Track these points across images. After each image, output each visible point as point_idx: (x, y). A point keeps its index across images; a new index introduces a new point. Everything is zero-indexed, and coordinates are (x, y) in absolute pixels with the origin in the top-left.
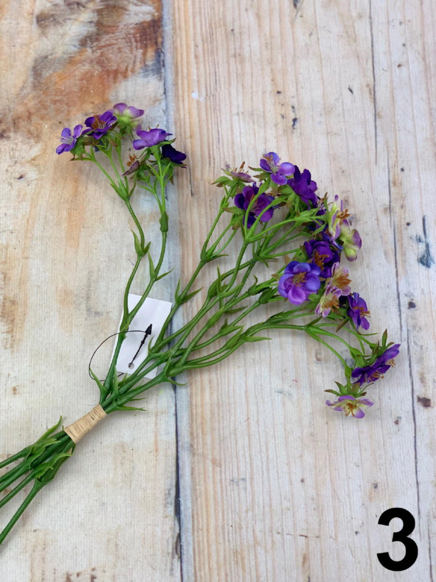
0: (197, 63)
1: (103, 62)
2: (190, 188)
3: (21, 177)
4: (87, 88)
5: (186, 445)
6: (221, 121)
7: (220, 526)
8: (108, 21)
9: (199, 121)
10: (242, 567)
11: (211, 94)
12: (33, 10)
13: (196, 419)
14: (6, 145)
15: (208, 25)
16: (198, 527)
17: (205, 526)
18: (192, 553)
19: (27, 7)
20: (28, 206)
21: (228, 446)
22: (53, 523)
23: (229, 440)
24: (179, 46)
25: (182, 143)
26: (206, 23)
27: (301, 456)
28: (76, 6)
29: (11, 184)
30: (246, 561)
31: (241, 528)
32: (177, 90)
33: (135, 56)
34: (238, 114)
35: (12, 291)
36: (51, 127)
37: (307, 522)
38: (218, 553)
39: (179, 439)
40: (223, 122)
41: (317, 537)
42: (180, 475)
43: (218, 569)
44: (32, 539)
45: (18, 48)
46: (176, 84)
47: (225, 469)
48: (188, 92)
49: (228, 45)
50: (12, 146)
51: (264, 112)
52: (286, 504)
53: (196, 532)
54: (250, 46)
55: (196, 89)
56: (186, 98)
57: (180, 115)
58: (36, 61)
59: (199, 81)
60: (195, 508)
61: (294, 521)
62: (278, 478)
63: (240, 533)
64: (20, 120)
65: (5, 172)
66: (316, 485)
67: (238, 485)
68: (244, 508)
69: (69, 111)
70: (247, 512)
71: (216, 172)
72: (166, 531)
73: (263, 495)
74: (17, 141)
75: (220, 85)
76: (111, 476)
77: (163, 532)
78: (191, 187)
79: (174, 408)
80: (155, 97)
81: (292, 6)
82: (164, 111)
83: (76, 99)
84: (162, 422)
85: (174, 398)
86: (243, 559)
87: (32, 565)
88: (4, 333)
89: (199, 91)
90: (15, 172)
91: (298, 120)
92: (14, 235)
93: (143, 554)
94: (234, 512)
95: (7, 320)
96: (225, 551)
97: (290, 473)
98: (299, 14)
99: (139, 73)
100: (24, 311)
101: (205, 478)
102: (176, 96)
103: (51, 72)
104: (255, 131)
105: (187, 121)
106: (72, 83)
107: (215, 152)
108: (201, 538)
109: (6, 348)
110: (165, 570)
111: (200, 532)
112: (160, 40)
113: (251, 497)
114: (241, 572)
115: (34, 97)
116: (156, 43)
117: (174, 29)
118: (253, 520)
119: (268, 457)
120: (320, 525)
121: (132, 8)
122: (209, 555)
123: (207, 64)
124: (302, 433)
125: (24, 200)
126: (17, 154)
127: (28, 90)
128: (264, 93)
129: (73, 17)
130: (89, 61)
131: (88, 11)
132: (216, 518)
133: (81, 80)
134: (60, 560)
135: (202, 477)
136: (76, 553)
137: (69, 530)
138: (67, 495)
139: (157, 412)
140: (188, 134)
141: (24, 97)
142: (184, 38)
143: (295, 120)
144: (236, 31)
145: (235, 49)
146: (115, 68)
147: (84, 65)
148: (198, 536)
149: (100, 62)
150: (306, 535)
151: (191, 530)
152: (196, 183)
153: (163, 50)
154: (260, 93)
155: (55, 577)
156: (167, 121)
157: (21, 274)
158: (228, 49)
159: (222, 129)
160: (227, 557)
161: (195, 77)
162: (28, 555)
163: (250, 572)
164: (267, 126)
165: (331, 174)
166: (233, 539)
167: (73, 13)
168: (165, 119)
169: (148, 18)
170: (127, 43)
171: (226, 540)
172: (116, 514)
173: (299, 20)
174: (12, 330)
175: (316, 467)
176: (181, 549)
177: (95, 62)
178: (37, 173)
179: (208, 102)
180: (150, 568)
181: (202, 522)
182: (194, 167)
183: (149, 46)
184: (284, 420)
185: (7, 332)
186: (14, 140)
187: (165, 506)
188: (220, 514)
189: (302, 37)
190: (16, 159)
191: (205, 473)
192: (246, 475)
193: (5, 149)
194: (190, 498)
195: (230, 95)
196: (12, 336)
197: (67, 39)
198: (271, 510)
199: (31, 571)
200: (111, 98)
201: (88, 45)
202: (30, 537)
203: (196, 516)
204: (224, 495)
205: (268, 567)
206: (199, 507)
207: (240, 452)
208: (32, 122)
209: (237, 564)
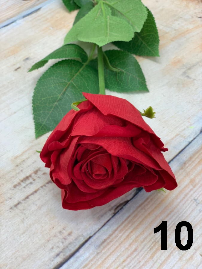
3: (200, 18)
5: (181, 161)
16: (145, 206)
20: (193, 27)
65: (194, 13)
84: (177, 140)
87: (27, 150)
90: (199, 15)
111: (144, 211)
122: (136, 228)
125: (193, 24)
148: (139, 212)
151: (138, 205)
155: (31, 165)
176: (121, 209)
199: (23, 153)
209: (150, 249)
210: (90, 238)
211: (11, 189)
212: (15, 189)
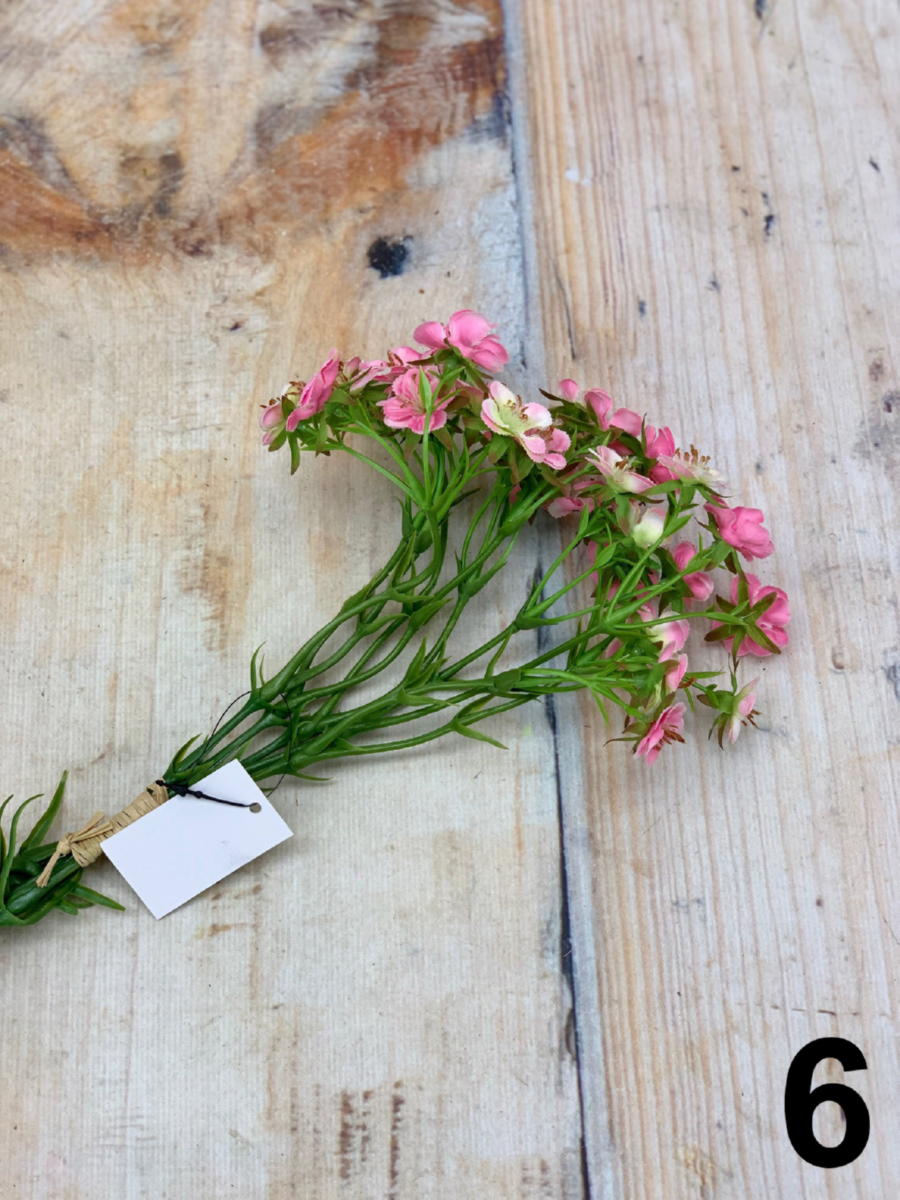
0: (574, 117)
1: (392, 115)
2: (569, 346)
3: (236, 327)
4: (363, 162)
5: (580, 835)
6: (625, 221)
7: (656, 994)
8: (398, 42)
9: (583, 222)
10: (704, 1077)
11: (603, 171)
12: (253, 23)
13: (598, 783)
14: (205, 267)
15: (592, 49)
16: (610, 996)
17: (625, 994)
18: (599, 1049)
19: (241, 16)
20: (251, 381)
21: (664, 838)
22: (313, 990)
23: (666, 824)
24: (538, 89)
25: (551, 262)
26: (588, 47)
27: (814, 855)
28: (335, 15)
29: (216, 340)
30: (712, 1064)
31: (698, 998)
32: (537, 165)
33: (454, 105)
34: (658, 209)
35: (220, 539)
36: (293, 235)
37: (833, 985)
38: (653, 1048)
39: (564, 822)
40: (630, 222)
41: (855, 1014)
42: (569, 894)
43: (654, 1081)
44: (271, 1025)
45: (224, 91)
46: (534, 155)
47: (661, 879)
48: (559, 168)
49: (633, 84)
50: (217, 268)
51: (708, 204)
52: (787, 950)
53: (606, 1007)
54: (675, 86)
55: (574, 164)
56: (556, 180)
57: (543, 211)
58: (261, 113)
59: (579, 149)
60: (603, 959)
61: (805, 982)
62: (769, 899)
63: (697, 1007)
64: (233, 222)
65: (204, 318)
66: (848, 911)
67: (688, 912)
68: (703, 958)
69: (327, 207)
70: (709, 965)
71: (618, 317)
72: (545, 1005)
73: (740, 932)
74: (226, 260)
75: (620, 155)
76: (430, 896)
77: (540, 1006)
78: (572, 343)
79: (552, 762)
80: (495, 178)
81: (753, 14)
82: (512, 203)
83: (341, 183)
84: (529, 790)
85: (552, 742)
86: (705, 1059)
87: (270, 1078)
88: (206, 619)
89: (581, 168)
90: (223, 317)
91: (775, 220)
92: (222, 434)
93: (499, 1052)
94: (684, 964)
95: (212, 596)
96: (667, 1043)
97: (793, 887)
98: (767, 29)
99: (462, 136)
100: (246, 578)
101: (620, 898)
102: (537, 178)
103: (290, 133)
104: (691, 240)
105: (559, 221)
106: (332, 154)
107: (616, 278)
108: (617, 1018)
109: (210, 649)
110: (545, 1084)
111: (616, 1006)
112: (500, 76)
113: (715, 935)
114: (702, 1086)
115: (259, 180)
116: (494, 82)
117: (528, 56)
118: (722, 981)
119: (746, 858)
120: (859, 990)
121: (445, 19)
122: (636, 1053)
123: (594, 119)
124: (814, 808)
125: (242, 369)
126: (227, 283)
127: (247, 166)
128: (706, 169)
129: (332, 34)
130: (364, 114)
131: (358, 24)
132: (647, 978)
133: (350, 147)
134: (329, 1067)
135: (614, 895)
136: (362, 1052)
137: (346, 1004)
138: (340, 935)
139: (520, 771)
140: (562, 245)
141: (239, 180)
142: (547, 73)
143: (769, 219)
144: (648, 59)
145: (647, 91)
146: (415, 126)
147: (355, 122)
148: (611, 1015)
149: (386, 116)
150: (832, 1010)
151: (595, 1002)
152: (580, 337)
153: (507, 93)
154: (699, 170)
155: (318, 1102)
156: (520, 222)
157: (239, 505)
158: (633, 93)
159: (627, 236)
160: (673, 1056)
161: (571, 142)
162: (262, 1057)
163: (722, 1086)
164: (716, 230)
165: (846, 317)
166: (683, 1020)
167: (329, 28)
168: (515, 218)
169: (477, 37)
170: (437, 80)
171: (670, 1023)
172: (441, 971)
173: (766, 39)
174: (222, 614)
175: (844, 876)
176: (577, 1040)
177: (376, 116)
178: (267, 317)
179: (599, 188)
180: (514, 1079)
181: (619, 985)
182: (575, 306)
183: (480, 86)
184: (777, 783)
185: (212, 618)
186: (222, 258)
187: (542, 956)
188: (655, 970)
189: (774, 70)
190: (226, 294)
191: (620, 889)
192: (703, 892)
193: (204, 275)
194: (592, 939)
195: (640, 173)
196: (222, 626)
197: (320, 75)
198: (758, 963)
199: (269, 1089)
200: (409, 180)
201: (362, 85)
202: (265, 1020)
203: (604, 975)
204: (662, 935)
205: (758, 1076)
206: (611, 956)
207: (691, 847)
208: (256, 226)
209: (694, 1070)
210: (583, 1142)
211: (342, 1187)
212: (351, 1179)
